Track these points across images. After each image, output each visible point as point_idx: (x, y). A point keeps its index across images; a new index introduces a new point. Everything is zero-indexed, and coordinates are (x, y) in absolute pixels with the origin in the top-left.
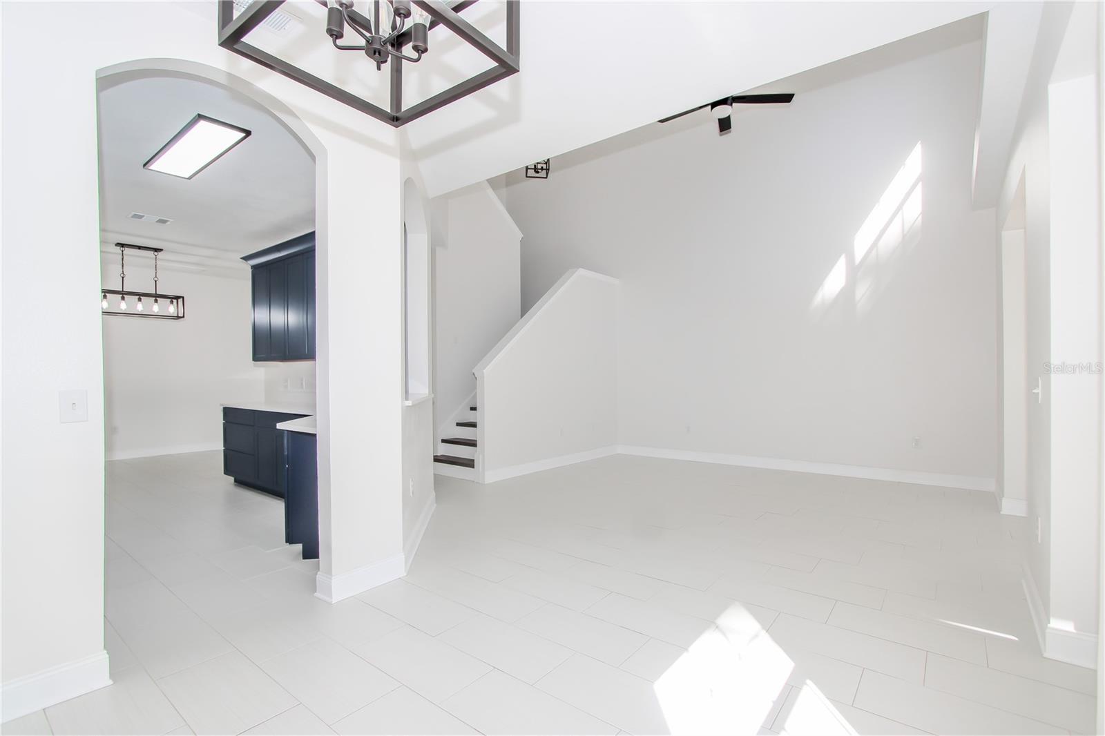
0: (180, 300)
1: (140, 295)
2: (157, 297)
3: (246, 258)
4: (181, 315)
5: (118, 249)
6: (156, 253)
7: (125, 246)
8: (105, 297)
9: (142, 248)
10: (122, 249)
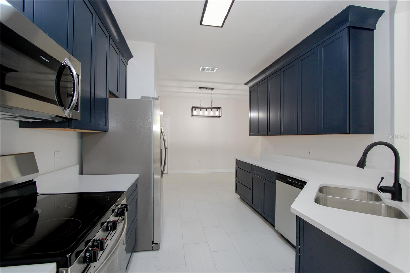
0: (220, 109)
1: (206, 108)
2: (212, 108)
3: (246, 84)
4: (220, 116)
5: (199, 91)
6: (212, 90)
7: (202, 88)
8: (195, 110)
9: (207, 89)
10: (201, 90)
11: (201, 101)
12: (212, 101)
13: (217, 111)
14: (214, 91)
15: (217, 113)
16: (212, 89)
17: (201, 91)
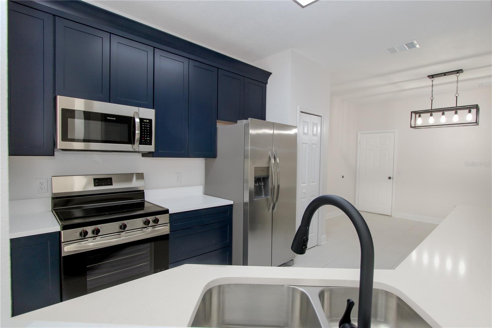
1: (443, 111)
2: (457, 109)
6: (458, 75)
7: (434, 76)
8: (420, 116)
9: (446, 74)
10: (432, 79)
11: (432, 100)
12: (457, 95)
13: (470, 112)
14: (461, 76)
15: (470, 117)
16: (459, 71)
17: (432, 81)
